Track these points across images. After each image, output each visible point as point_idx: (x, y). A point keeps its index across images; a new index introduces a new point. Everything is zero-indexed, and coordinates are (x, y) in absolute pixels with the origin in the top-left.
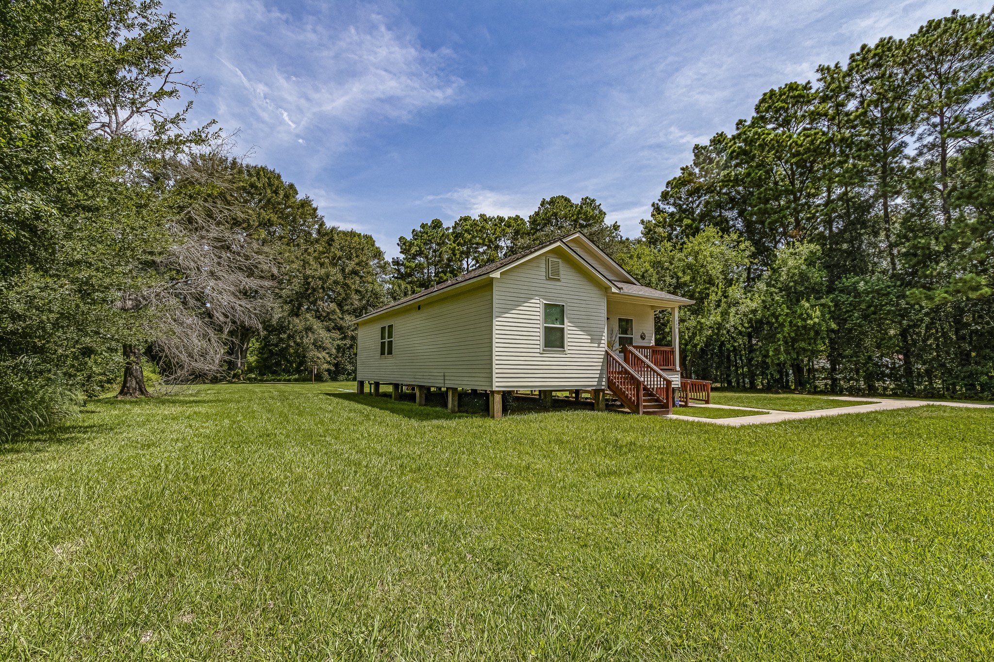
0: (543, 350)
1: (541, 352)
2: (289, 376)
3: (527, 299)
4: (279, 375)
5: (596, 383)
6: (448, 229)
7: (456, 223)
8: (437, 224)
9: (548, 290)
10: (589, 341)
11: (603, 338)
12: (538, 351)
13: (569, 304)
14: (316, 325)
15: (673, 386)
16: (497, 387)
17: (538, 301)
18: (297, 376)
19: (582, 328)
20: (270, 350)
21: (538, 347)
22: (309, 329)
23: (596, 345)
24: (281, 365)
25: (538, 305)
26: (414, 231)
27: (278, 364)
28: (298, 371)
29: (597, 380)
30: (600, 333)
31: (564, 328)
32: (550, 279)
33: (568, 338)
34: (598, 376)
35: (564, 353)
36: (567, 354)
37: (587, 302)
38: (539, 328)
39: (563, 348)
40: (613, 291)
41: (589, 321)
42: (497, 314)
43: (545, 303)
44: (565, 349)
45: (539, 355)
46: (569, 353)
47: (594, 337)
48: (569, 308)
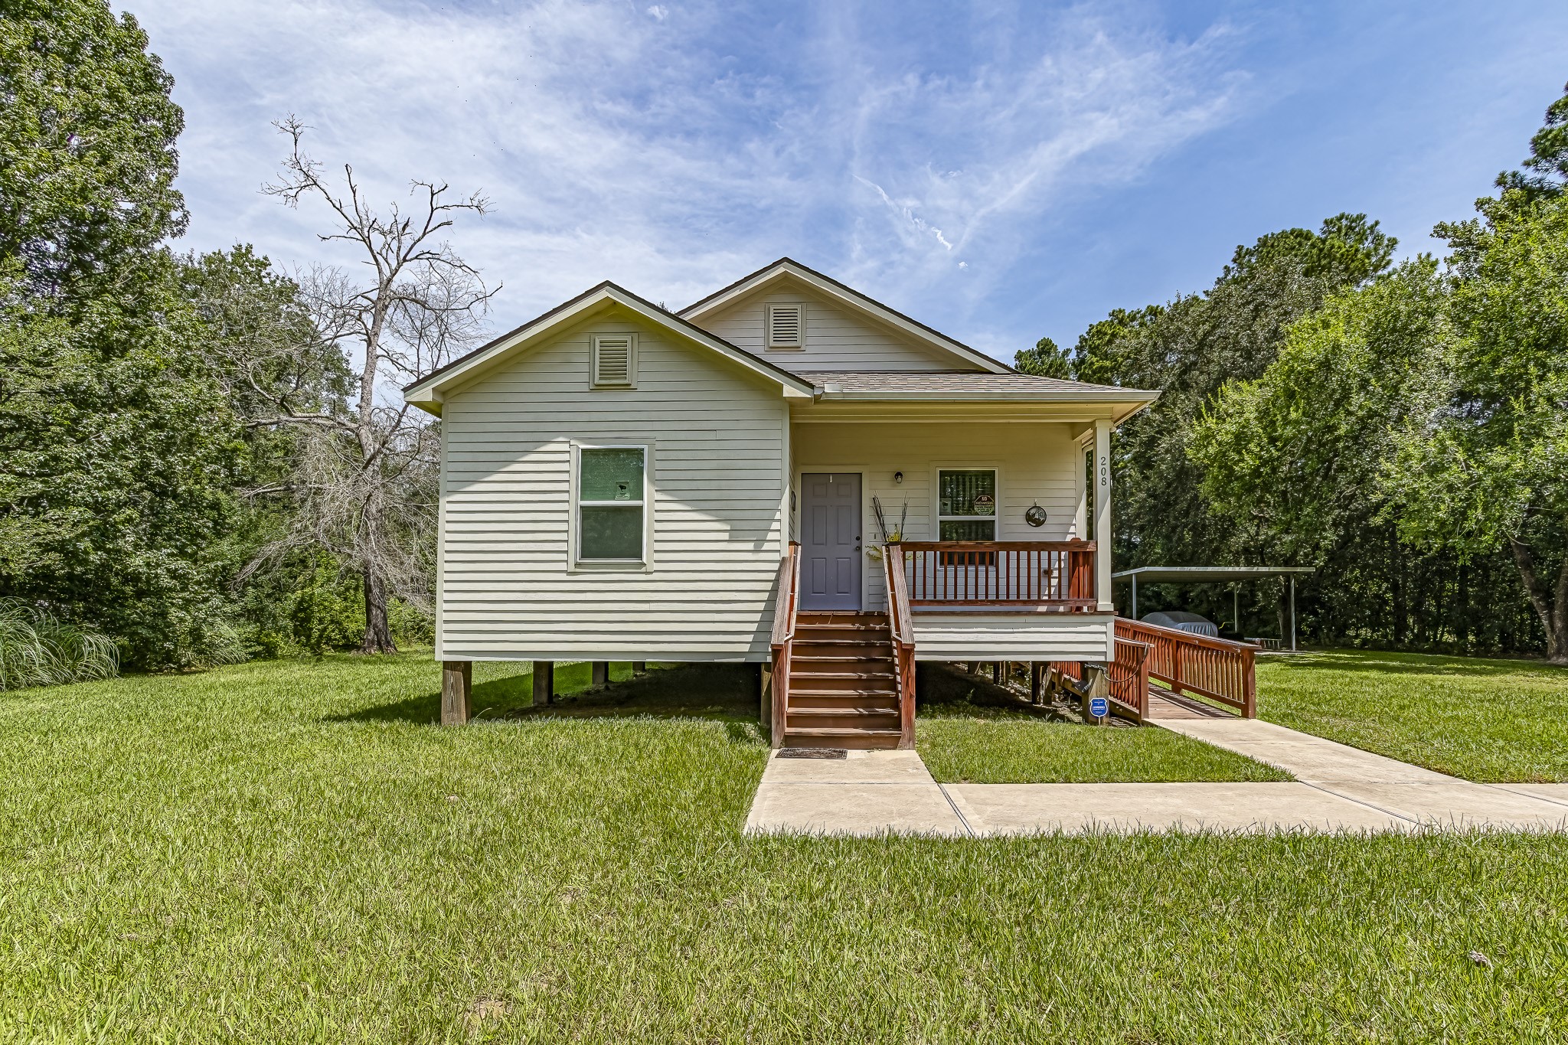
0: (577, 565)
1: (572, 568)
3: (535, 443)
5: (746, 648)
9: (595, 417)
10: (726, 536)
11: (775, 526)
12: (563, 566)
13: (659, 445)
16: (446, 652)
17: (566, 447)
19: (698, 504)
21: (564, 557)
23: (750, 546)
25: (566, 457)
29: (750, 638)
30: (766, 515)
31: (641, 508)
32: (599, 388)
33: (656, 531)
34: (754, 627)
35: (643, 570)
36: (651, 573)
37: (720, 435)
38: (567, 511)
39: (640, 557)
40: (785, 395)
41: (724, 484)
42: (451, 487)
43: (583, 451)
44: (645, 560)
45: (562, 577)
46: (656, 571)
47: (743, 525)
48: (658, 455)
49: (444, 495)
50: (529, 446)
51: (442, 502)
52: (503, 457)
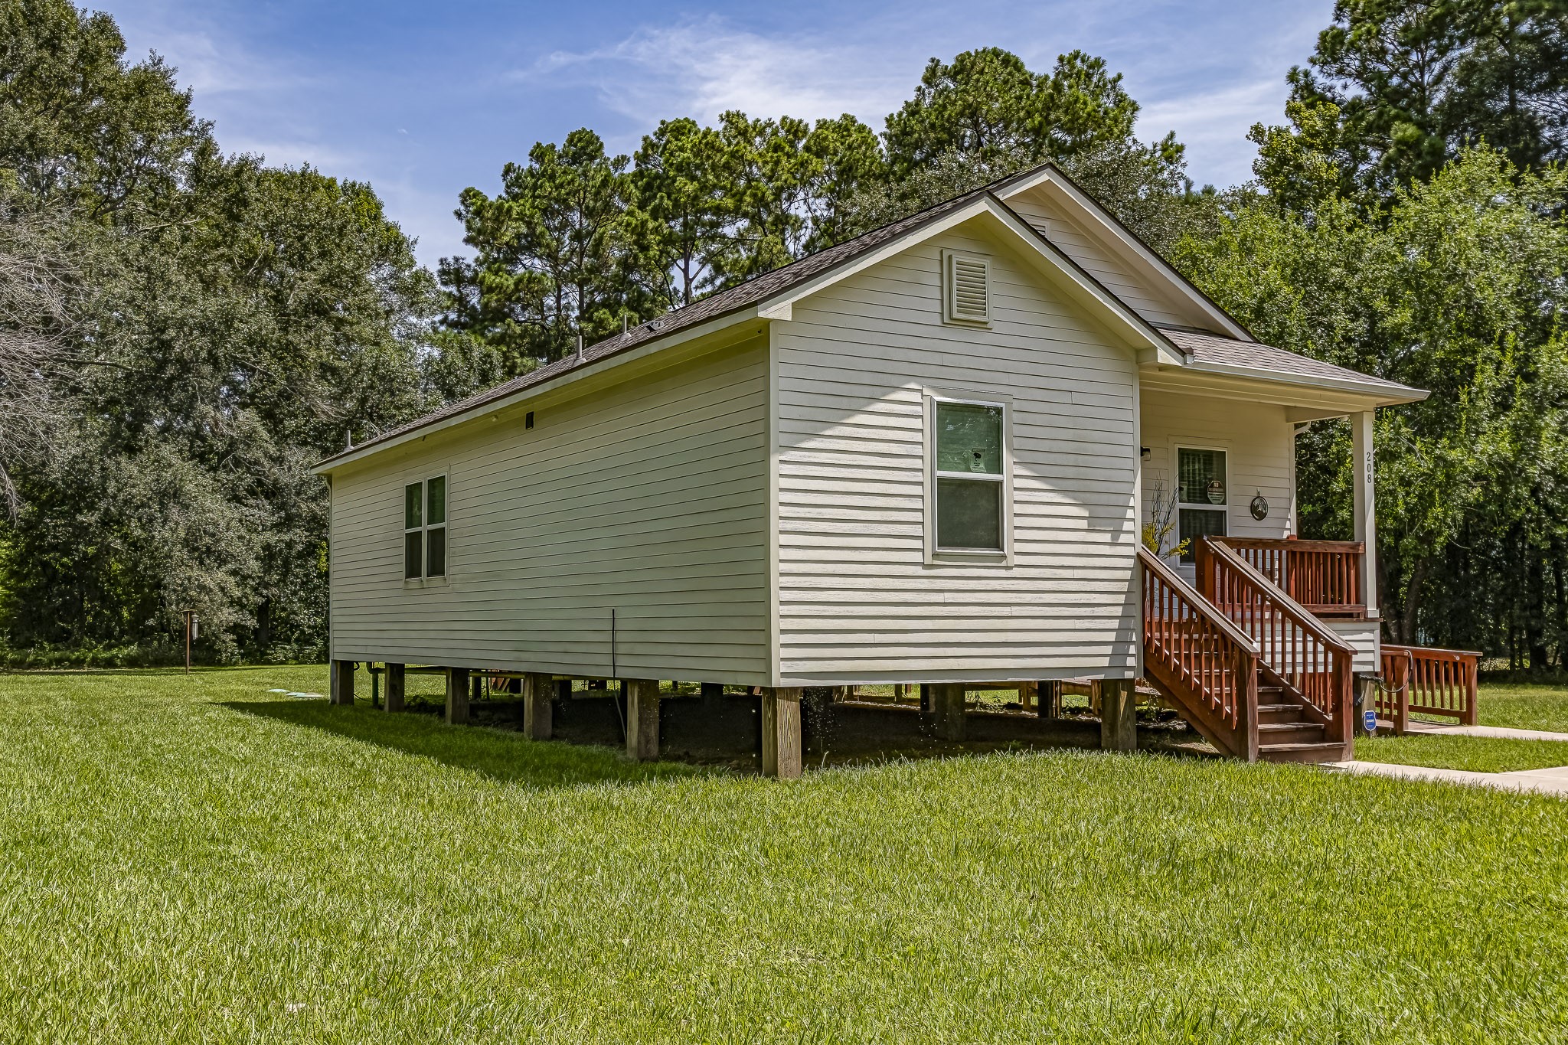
0: (935, 556)
1: (929, 560)
2: (109, 647)
3: (881, 389)
4: (77, 644)
5: (1105, 662)
6: (621, 161)
7: (648, 144)
8: (584, 147)
9: (948, 360)
10: (1084, 524)
11: (1130, 514)
12: (917, 557)
13: (1016, 405)
14: (194, 480)
15: (1355, 668)
16: (784, 675)
17: (916, 397)
18: (133, 649)
19: (1060, 483)
20: (45, 565)
21: (918, 544)
22: (169, 494)
23: (1107, 537)
24: (81, 613)
25: (917, 410)
26: (508, 169)
27: (72, 610)
28: (138, 632)
29: (1109, 650)
30: (1120, 500)
31: (1000, 484)
32: (955, 323)
33: (1016, 515)
34: (1111, 637)
35: (1004, 564)
36: (1011, 568)
37: (1077, 398)
38: (921, 484)
39: (1001, 547)
40: (1160, 360)
41: (1081, 460)
42: (784, 440)
43: (939, 403)
44: (1006, 551)
45: (919, 571)
46: (1016, 566)
47: (1101, 512)
48: (1017, 418)
49: (776, 451)
50: (876, 392)
51: (774, 460)
52: (845, 403)
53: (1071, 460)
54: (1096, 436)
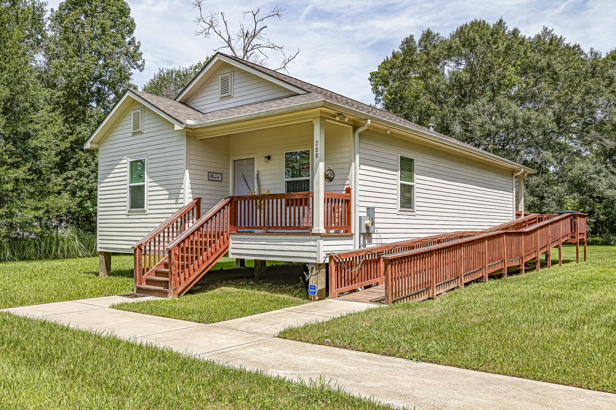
0: (129, 212)
3: (119, 160)
9: (133, 147)
10: (167, 197)
11: (182, 191)
12: (126, 212)
13: (150, 157)
17: (126, 161)
19: (160, 183)
21: (126, 208)
23: (174, 201)
25: (126, 165)
30: (179, 186)
31: (144, 185)
32: (133, 134)
33: (148, 196)
35: (145, 213)
36: (147, 215)
38: (127, 189)
39: (144, 207)
40: (176, 129)
41: (167, 173)
42: (100, 180)
43: (130, 162)
44: (145, 209)
45: (125, 217)
46: (149, 214)
47: (173, 191)
48: (150, 161)
49: (99, 184)
53: (164, 173)
54: (172, 163)
